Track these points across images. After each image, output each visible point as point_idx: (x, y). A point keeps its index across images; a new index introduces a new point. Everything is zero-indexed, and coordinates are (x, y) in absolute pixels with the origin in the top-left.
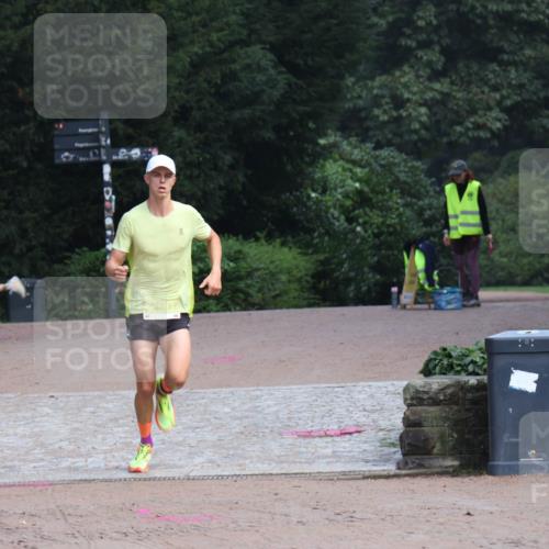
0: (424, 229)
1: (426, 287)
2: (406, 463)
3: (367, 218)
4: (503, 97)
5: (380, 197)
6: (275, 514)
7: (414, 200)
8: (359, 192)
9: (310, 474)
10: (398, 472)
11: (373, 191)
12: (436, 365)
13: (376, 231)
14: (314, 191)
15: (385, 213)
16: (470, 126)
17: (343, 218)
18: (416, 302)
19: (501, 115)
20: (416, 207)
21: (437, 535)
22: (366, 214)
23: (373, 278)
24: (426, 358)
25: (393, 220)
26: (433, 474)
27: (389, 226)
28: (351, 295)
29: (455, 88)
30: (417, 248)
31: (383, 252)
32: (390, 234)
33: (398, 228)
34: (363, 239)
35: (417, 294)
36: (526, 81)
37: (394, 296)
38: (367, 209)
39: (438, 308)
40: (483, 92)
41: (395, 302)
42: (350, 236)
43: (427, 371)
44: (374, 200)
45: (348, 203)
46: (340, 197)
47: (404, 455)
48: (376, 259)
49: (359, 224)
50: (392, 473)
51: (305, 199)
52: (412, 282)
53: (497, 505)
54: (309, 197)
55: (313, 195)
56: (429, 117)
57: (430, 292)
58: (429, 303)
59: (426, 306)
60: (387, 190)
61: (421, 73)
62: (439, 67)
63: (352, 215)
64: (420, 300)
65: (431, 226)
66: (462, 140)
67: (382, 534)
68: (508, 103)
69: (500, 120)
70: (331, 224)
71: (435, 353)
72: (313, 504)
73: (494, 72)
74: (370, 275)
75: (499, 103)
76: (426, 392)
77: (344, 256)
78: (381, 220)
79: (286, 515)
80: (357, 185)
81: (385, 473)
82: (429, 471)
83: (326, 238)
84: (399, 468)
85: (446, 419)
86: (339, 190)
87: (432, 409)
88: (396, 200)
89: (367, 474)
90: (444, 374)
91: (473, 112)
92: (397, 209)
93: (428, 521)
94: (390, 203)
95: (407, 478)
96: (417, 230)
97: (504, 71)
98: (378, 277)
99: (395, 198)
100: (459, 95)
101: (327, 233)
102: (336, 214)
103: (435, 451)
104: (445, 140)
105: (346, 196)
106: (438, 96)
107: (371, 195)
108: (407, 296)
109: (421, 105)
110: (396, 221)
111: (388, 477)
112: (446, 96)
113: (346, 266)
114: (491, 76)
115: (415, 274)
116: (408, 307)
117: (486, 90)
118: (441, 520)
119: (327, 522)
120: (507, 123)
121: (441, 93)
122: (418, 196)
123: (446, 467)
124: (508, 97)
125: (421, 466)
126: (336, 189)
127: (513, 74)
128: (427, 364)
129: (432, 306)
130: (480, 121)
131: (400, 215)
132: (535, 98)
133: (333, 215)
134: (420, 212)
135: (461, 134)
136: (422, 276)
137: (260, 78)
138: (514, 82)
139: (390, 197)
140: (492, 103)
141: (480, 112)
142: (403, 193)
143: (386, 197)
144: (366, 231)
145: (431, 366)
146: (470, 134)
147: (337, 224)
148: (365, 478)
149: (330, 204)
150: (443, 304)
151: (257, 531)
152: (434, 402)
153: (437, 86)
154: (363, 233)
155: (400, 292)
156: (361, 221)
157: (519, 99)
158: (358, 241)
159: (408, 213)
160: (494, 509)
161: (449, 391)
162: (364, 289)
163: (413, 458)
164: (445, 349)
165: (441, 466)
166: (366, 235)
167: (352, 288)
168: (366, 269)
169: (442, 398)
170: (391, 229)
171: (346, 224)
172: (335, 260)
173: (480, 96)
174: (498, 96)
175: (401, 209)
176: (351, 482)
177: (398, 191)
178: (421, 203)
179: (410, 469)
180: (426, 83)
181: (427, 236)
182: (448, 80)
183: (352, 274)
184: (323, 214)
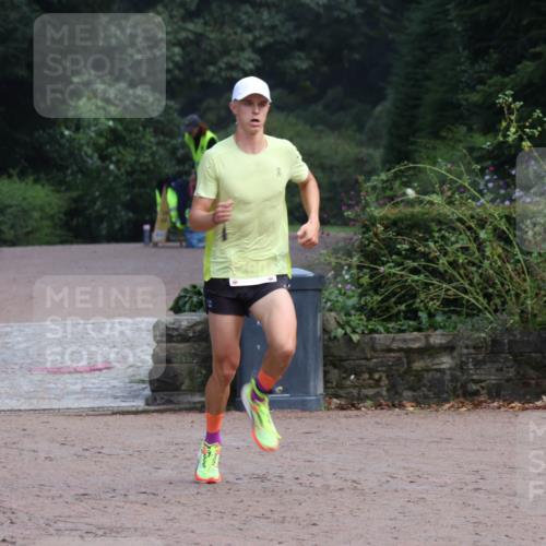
0: (177, 168)
1: (179, 225)
2: (155, 399)
3: (120, 157)
4: (256, 39)
5: (134, 136)
6: (23, 450)
7: (167, 139)
8: (113, 131)
9: (59, 409)
10: (147, 407)
11: (126, 129)
12: (186, 303)
13: (129, 169)
14: (67, 128)
15: (137, 152)
16: (223, 66)
17: (96, 156)
18: (168, 240)
19: (254, 56)
20: (169, 146)
21: (184, 470)
22: (119, 152)
23: (125, 215)
24: (176, 295)
25: (146, 158)
26: (180, 410)
27: (141, 164)
28: (104, 232)
29: (208, 28)
30: (169, 186)
31: (136, 190)
32: (143, 172)
33: (152, 166)
34: (116, 177)
35: (169, 232)
36: (277, 22)
37: (147, 235)
38: (121, 148)
39: (190, 246)
40: (236, 33)
41: (147, 240)
42: (103, 174)
43: (177, 308)
44: (127, 139)
45: (102, 141)
46: (93, 135)
47: (153, 391)
48: (128, 197)
49: (112, 162)
50: (140, 409)
51: (58, 137)
52: (164, 221)
53: (244, 440)
54: (62, 135)
55: (67, 133)
56: (183, 58)
57: (182, 231)
58: (181, 241)
59: (178, 244)
60: (141, 128)
61: (175, 13)
62: (193, 7)
63: (105, 153)
64: (172, 237)
65: (184, 164)
66: (215, 80)
67: (130, 470)
68: (261, 44)
69: (252, 61)
70: (85, 162)
71: (185, 290)
72: (61, 439)
73: (246, 13)
74: (123, 213)
75: (252, 44)
76: (176, 329)
77: (97, 194)
78: (134, 158)
79: (34, 451)
80: (111, 123)
81: (134, 409)
82: (177, 407)
83: (79, 176)
84: (147, 404)
85: (195, 355)
86: (93, 128)
87: (182, 345)
88: (150, 138)
89: (116, 410)
90: (194, 311)
91: (226, 52)
92: (151, 148)
93: (175, 456)
94: (143, 142)
95: (155, 414)
96: (169, 169)
97: (257, 12)
98: (131, 215)
99: (148, 137)
100: (212, 36)
101: (81, 170)
102: (89, 151)
103: (183, 387)
104: (198, 80)
105: (100, 134)
106: (191, 37)
107: (124, 134)
108: (159, 234)
109: (174, 45)
110: (150, 159)
111: (136, 413)
112: (200, 37)
113: (99, 203)
114: (244, 17)
115: (167, 212)
116: (160, 245)
117: (239, 30)
118: (188, 456)
119: (75, 457)
120: (260, 64)
121: (195, 33)
122: (171, 135)
123: (195, 403)
124: (260, 38)
125: (170, 402)
126: (89, 127)
127: (265, 15)
128: (177, 301)
129: (184, 244)
130: (233, 61)
131: (153, 154)
132: (286, 39)
133: (86, 153)
134: (173, 151)
135: (214, 74)
136: (174, 214)
137: (13, 15)
138: (266, 24)
139: (143, 136)
140: (246, 44)
141: (233, 53)
142: (156, 132)
143: (139, 135)
144: (119, 169)
145: (181, 303)
146: (223, 74)
147: (90, 161)
148: (114, 413)
149: (83, 142)
150: (195, 242)
151: (4, 467)
152: (184, 338)
153: (191, 26)
154: (116, 171)
155: (152, 230)
156: (114, 159)
157: (271, 40)
158: (111, 179)
159: (162, 151)
160: (241, 444)
161: (199, 328)
162: (117, 226)
163: (161, 394)
164: (194, 287)
165: (189, 402)
166: (119, 174)
167: (105, 225)
168: (119, 207)
169: (191, 335)
170: (144, 168)
171: (99, 163)
172: (88, 198)
173: (233, 37)
174: (250, 37)
175: (154, 148)
176: (99, 418)
177: (151, 130)
178: (174, 142)
179: (159, 405)
180: (180, 23)
181: (180, 175)
182: (202, 21)
183: (105, 212)
184: (76, 152)
